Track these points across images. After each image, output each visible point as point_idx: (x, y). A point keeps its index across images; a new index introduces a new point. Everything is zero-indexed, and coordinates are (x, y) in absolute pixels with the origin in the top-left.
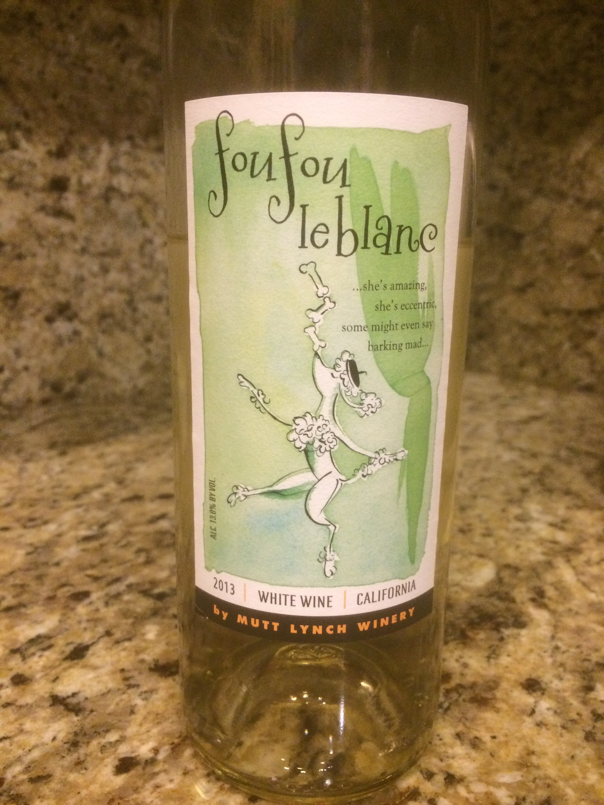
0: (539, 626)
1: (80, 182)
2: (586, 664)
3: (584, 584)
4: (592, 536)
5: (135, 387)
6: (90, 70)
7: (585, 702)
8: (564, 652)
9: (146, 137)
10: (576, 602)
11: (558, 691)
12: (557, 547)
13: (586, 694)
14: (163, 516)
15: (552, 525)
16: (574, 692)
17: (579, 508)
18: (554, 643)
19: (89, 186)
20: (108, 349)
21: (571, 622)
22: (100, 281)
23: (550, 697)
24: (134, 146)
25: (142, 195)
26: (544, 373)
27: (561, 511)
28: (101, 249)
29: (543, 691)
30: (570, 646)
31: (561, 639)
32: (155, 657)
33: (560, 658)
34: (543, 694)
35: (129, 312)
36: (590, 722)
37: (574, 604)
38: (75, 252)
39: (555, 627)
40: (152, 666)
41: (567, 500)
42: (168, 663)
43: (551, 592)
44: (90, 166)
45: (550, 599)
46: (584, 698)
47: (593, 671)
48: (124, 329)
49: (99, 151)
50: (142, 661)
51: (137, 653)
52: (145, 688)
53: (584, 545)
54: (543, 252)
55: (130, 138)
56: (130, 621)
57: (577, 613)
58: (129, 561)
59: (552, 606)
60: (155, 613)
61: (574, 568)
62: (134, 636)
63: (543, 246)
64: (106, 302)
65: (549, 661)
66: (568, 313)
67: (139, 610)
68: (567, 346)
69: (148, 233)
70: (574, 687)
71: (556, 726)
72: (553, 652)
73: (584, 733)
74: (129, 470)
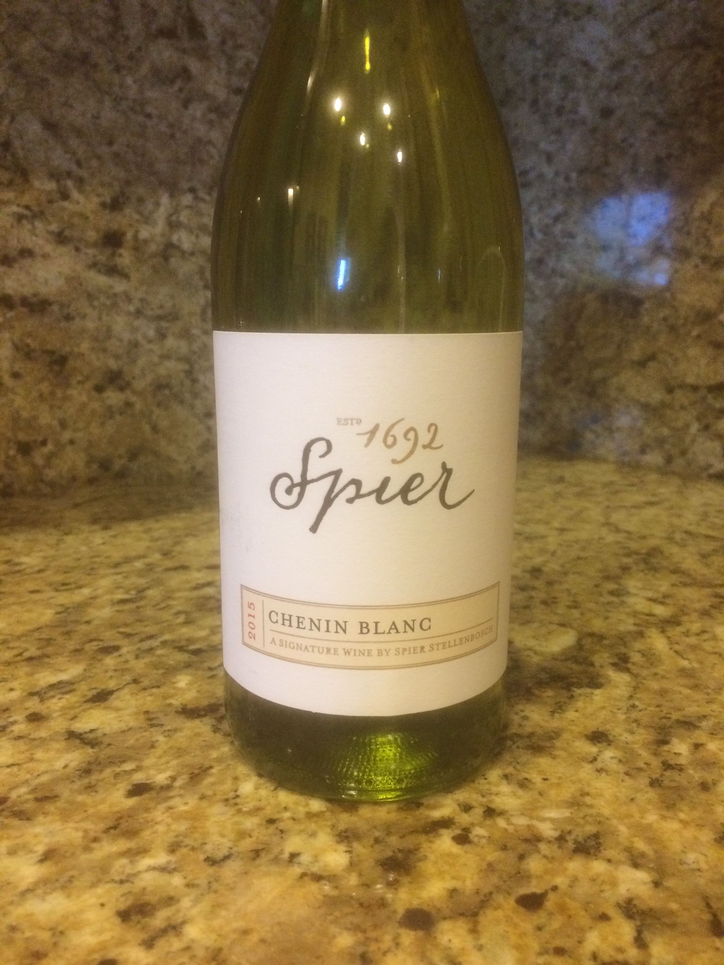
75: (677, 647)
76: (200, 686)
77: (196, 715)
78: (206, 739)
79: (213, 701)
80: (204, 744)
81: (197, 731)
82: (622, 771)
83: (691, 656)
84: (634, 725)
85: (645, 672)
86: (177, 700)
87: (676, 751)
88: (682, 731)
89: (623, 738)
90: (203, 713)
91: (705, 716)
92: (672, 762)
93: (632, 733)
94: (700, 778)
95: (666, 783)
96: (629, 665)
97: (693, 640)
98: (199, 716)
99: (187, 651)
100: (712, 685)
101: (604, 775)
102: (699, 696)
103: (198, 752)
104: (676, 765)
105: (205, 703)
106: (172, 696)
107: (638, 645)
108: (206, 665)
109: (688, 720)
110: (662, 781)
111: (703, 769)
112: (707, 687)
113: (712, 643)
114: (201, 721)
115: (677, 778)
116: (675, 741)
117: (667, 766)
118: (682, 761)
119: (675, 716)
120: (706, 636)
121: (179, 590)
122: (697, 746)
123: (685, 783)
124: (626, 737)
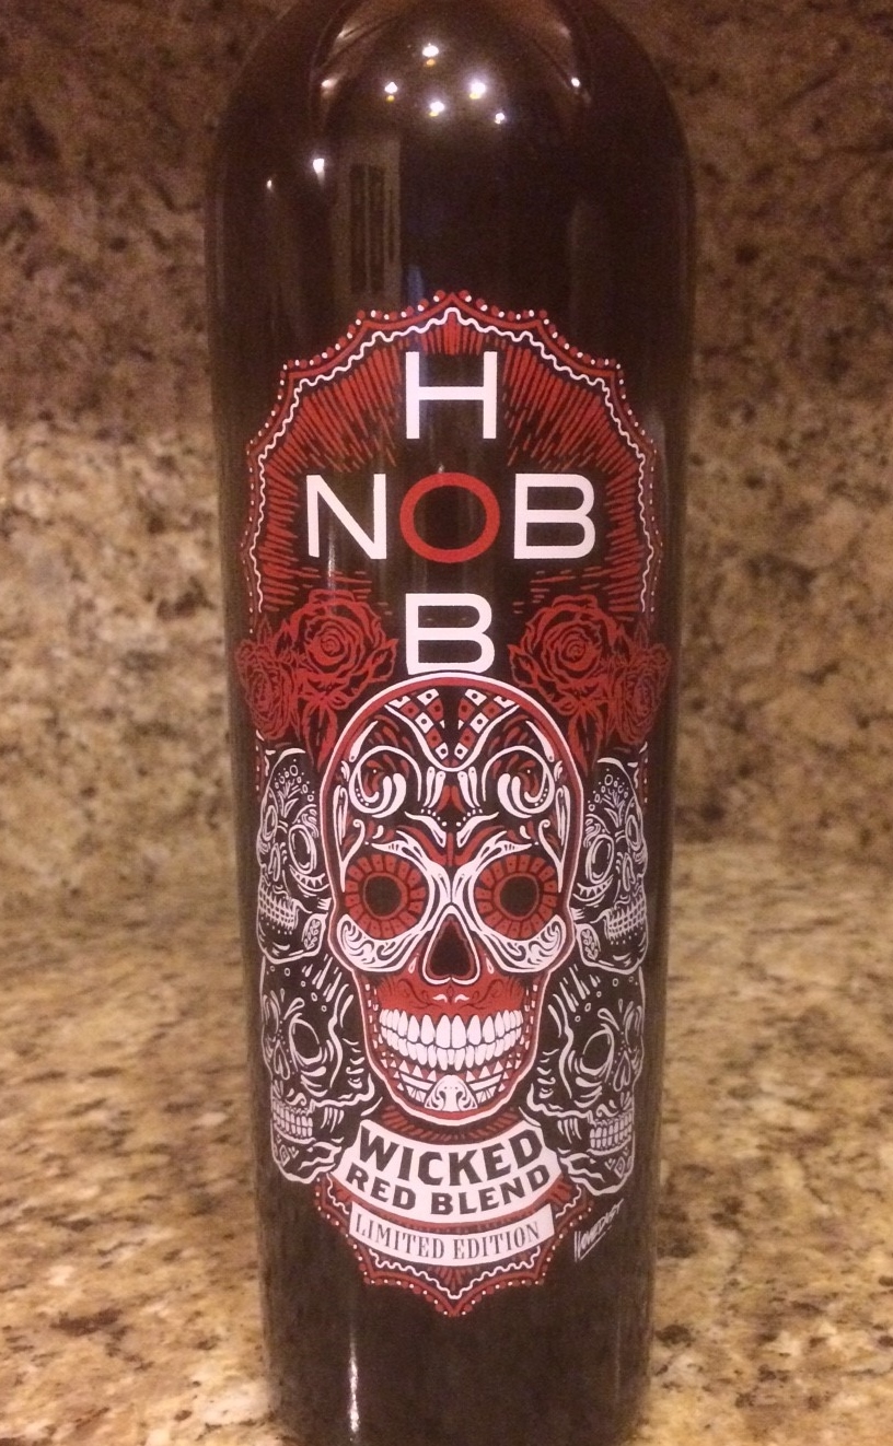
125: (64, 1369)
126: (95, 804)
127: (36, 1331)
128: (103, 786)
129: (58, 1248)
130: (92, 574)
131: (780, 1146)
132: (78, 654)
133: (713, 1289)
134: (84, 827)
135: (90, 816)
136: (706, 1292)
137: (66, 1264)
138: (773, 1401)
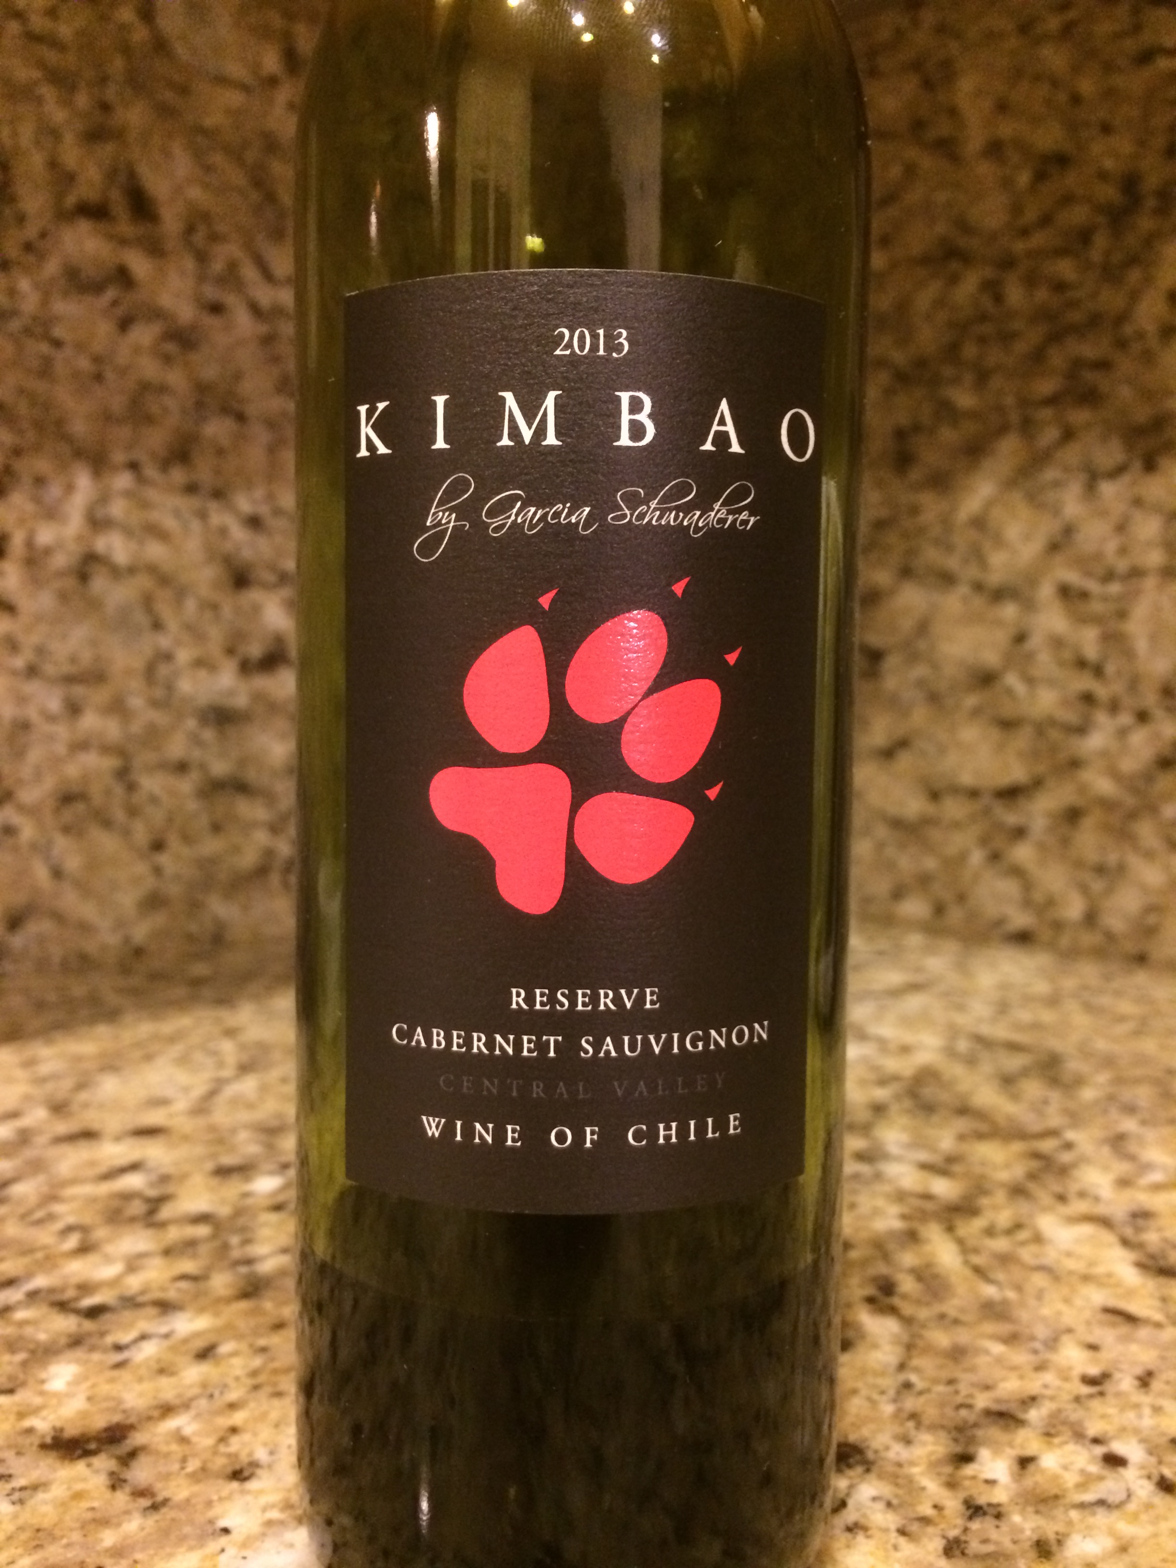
0: (875, 1346)
1: (30, 544)
2: (963, 1413)
3: (978, 1271)
4: (1003, 1185)
5: (127, 940)
6: (58, 344)
7: (952, 1485)
8: (921, 1393)
9: (165, 465)
10: (956, 1302)
11: (900, 1465)
12: (929, 1206)
13: (957, 1468)
14: (134, 1167)
15: (925, 1167)
16: (933, 1466)
17: (980, 1136)
18: (902, 1377)
19: (48, 551)
20: (73, 863)
21: (941, 1338)
22: (62, 731)
23: (880, 1477)
24: (141, 480)
25: (152, 569)
26: (939, 910)
27: (946, 1142)
28: (67, 668)
29: (868, 1466)
30: (936, 1381)
31: (917, 1370)
32: (58, 1424)
33: (910, 1403)
34: (868, 1470)
35: (119, 790)
36: (960, 1522)
37: (951, 1307)
38: (14, 673)
39: (910, 1347)
40: (48, 1440)
41: (962, 1124)
42: (83, 1435)
43: (907, 1284)
44: (52, 514)
45: (905, 1297)
46: (951, 1475)
47: (976, 1425)
48: (107, 824)
49: (70, 488)
50: (30, 1431)
51: (21, 1415)
52: (22, 1482)
53: (984, 1201)
54: (921, 683)
55: (134, 466)
56: (21, 1356)
57: (956, 1322)
58: (44, 1247)
59: (907, 1309)
60: (76, 1342)
61: (960, 1242)
62: (23, 1384)
63: (920, 671)
64: (72, 770)
65: (888, 1409)
66: (974, 794)
67: (42, 1337)
68: (977, 857)
69: (164, 642)
70: (933, 1458)
71: (886, 1530)
72: (898, 1393)
73: (944, 1542)
74: (81, 1086)
75: (977, 1260)
76: (94, 1386)
77: (79, 1452)
78: (96, 1504)
79: (116, 1418)
80: (89, 1515)
81: (79, 1486)
82: (893, 1527)
83: (1000, 1276)
84: (911, 1424)
85: (923, 1314)
86: (44, 1419)
87: (989, 1476)
88: (994, 1432)
89: (891, 1455)
90: (93, 1446)
91: (1033, 1399)
92: (982, 1500)
93: (907, 1441)
94: (1033, 1530)
95: (975, 1546)
96: (896, 1301)
97: (1001, 1244)
98: (88, 1454)
99: (77, 1312)
100: (1041, 1332)
101: (860, 1538)
102: (1020, 1357)
103: (76, 1536)
104: (990, 1505)
105: (100, 1422)
106: (35, 1411)
107: (908, 1258)
108: (109, 1340)
109: (1003, 1408)
110: (966, 1542)
111: (1037, 1512)
112: (1033, 1338)
113: (1033, 1248)
114: (89, 1465)
115: (994, 1535)
116: (984, 1453)
117: (974, 1510)
118: (1000, 1496)
119: (982, 1401)
120: (1023, 1235)
121: (74, 1181)
122: (1025, 1462)
123: (1007, 1544)
124: (897, 1452)
125: (47, 1509)
126: (164, 859)
127: (19, 1454)
128: (174, 841)
129: (63, 1341)
130: (172, 624)
131: (924, 1216)
132: (155, 704)
133: (883, 1393)
134: (150, 883)
135: (158, 871)
136: (876, 1396)
137: (69, 1362)
138: (989, 1548)
